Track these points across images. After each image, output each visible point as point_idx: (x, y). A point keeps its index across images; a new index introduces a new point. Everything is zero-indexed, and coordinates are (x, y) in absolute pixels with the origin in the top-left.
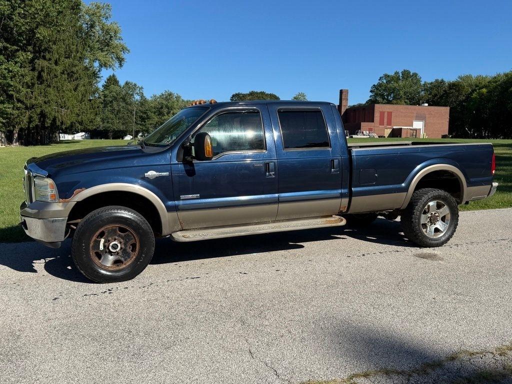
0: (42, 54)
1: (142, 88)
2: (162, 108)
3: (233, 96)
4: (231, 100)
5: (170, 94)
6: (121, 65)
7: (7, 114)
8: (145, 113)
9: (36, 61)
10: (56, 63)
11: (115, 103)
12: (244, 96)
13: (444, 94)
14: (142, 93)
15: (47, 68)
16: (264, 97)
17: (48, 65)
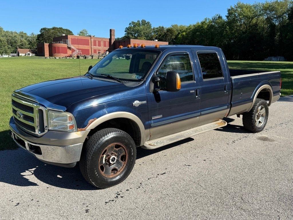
3: (41, 29)
4: (41, 32)
13: (165, 35)
16: (62, 31)
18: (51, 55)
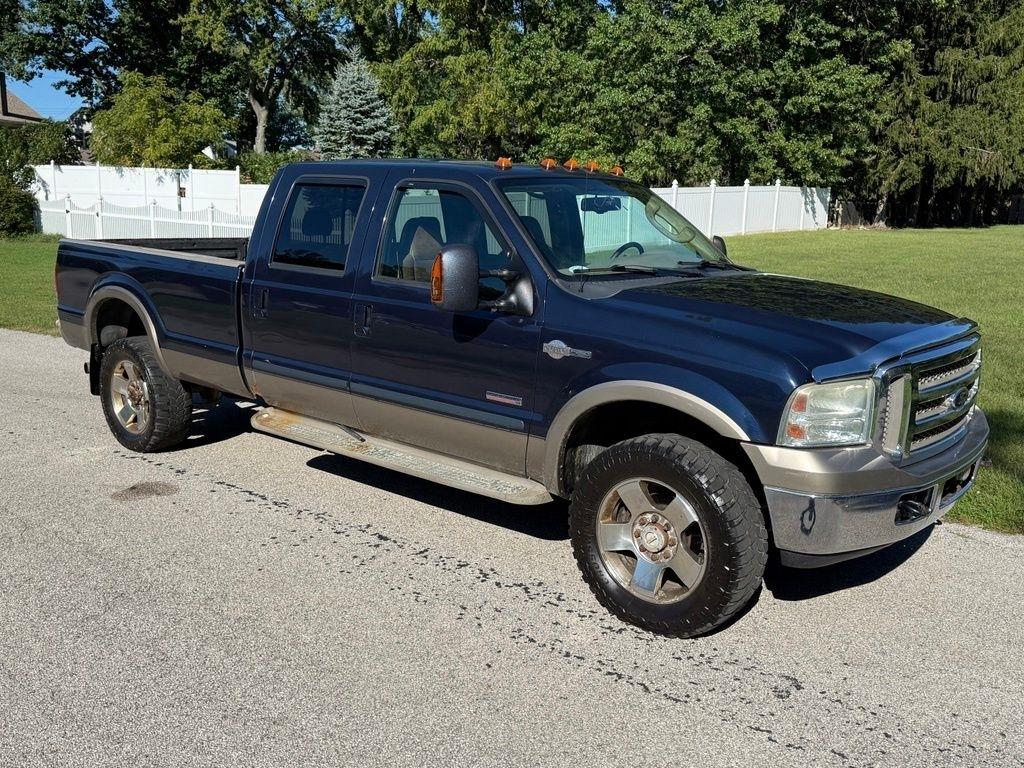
0: (955, 36)
7: (835, 167)
17: (961, 58)
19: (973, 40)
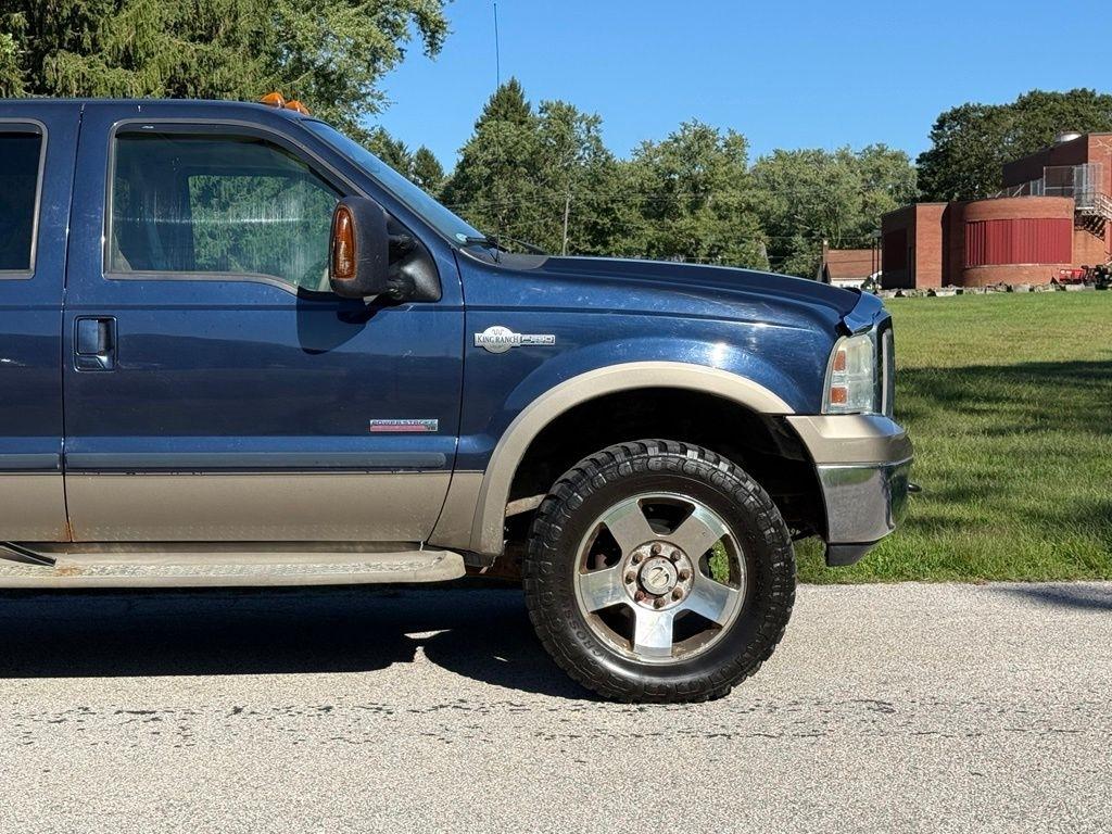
0: (69, 33)
1: (596, 120)
2: (670, 187)
3: (942, 123)
4: (935, 137)
5: (702, 135)
6: (433, 45)
8: (608, 211)
9: (47, 58)
10: (128, 60)
11: (501, 187)
12: (992, 115)
14: (598, 140)
15: (77, 81)
17: (84, 69)
18: (954, 273)
19: (94, 41)
